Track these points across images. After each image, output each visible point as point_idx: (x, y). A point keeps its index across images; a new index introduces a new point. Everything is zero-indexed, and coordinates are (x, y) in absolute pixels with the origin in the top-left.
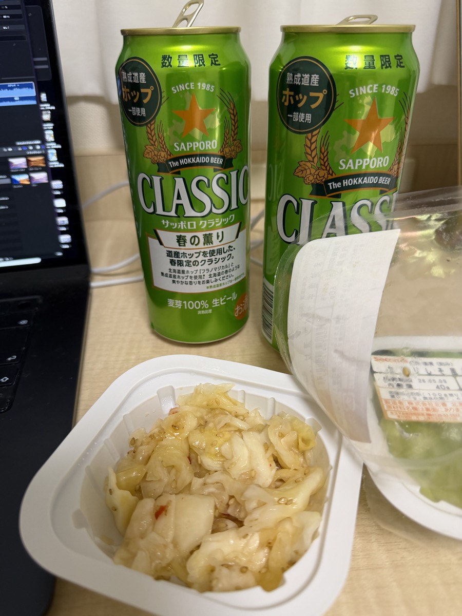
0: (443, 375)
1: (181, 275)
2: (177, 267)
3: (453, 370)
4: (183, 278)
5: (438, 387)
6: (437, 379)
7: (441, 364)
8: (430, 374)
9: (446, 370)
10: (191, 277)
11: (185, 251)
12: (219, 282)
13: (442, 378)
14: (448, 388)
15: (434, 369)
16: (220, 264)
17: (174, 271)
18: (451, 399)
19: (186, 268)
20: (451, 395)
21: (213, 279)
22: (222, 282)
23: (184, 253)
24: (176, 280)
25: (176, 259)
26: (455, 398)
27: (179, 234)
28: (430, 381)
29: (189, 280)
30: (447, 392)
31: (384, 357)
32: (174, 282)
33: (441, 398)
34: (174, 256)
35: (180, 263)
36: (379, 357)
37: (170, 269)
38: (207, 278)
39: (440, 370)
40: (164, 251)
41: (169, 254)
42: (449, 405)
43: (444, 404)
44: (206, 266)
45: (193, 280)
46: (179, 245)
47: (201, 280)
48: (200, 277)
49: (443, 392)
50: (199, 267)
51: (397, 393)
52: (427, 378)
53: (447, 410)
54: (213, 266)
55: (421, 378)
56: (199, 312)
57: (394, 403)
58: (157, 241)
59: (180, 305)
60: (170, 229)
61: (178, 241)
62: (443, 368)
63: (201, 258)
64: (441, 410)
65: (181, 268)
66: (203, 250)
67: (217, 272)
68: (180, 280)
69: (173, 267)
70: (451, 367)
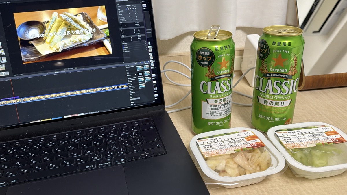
0: (299, 135)
1: (214, 113)
2: (213, 111)
3: (302, 133)
4: (215, 114)
5: (298, 138)
6: (298, 136)
7: (297, 132)
8: (295, 135)
9: (300, 133)
10: (218, 113)
11: (217, 105)
12: (226, 114)
13: (299, 136)
14: (302, 138)
15: (296, 134)
16: (227, 108)
17: (212, 112)
18: (303, 141)
19: (216, 111)
20: (303, 140)
21: (225, 113)
22: (227, 114)
23: (216, 106)
24: (212, 115)
25: (213, 108)
26: (305, 141)
27: (215, 99)
28: (296, 137)
29: (217, 114)
30: (302, 140)
31: (280, 132)
32: (211, 116)
33: (301, 142)
34: (213, 107)
35: (215, 109)
36: (278, 132)
37: (211, 112)
38: (223, 113)
39: (298, 134)
40: (209, 105)
41: (211, 106)
42: (304, 143)
43: (302, 143)
44: (223, 109)
45: (219, 114)
46: (215, 103)
47: (221, 114)
48: (221, 113)
49: (301, 140)
50: (221, 110)
51: (287, 142)
52: (295, 136)
53: (303, 144)
54: (225, 108)
55: (293, 136)
56: (219, 126)
57: (288, 144)
58: (207, 102)
59: (213, 124)
60: (213, 98)
61: (215, 102)
62: (298, 133)
63: (222, 106)
64: (302, 145)
65: (215, 111)
66: (222, 104)
67: (226, 111)
68: (214, 115)
69: (211, 111)
70: (301, 132)
